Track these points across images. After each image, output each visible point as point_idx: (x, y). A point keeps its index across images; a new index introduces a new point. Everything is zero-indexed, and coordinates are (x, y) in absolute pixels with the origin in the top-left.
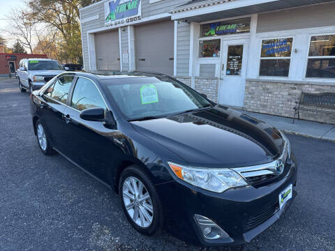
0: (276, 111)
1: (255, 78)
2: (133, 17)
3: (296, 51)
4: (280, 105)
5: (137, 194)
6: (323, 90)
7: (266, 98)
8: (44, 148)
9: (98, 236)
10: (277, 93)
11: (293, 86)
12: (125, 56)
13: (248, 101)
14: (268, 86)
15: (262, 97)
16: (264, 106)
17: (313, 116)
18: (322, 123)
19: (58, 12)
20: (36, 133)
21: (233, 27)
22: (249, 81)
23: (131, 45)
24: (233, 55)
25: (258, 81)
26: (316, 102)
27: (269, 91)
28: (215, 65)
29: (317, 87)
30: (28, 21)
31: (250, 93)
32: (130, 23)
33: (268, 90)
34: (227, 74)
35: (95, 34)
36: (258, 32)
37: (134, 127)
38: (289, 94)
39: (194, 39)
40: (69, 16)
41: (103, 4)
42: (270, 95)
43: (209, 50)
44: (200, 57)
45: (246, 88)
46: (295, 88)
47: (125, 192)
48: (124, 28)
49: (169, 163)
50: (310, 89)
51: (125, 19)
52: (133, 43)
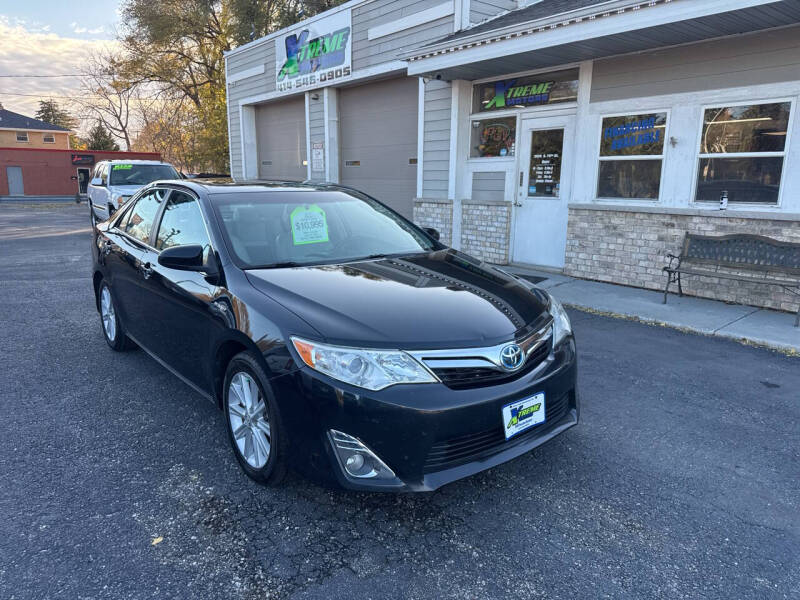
0: (633, 275)
1: (588, 202)
2: (334, 69)
3: (673, 142)
4: (642, 263)
5: (249, 406)
6: (732, 228)
7: (612, 247)
8: (112, 336)
9: (175, 484)
10: (634, 236)
11: (667, 220)
12: (318, 155)
13: (573, 254)
14: (616, 221)
15: (604, 246)
16: (608, 266)
17: (710, 287)
18: (731, 303)
19: (188, 58)
20: (99, 307)
21: (543, 89)
22: (575, 209)
23: (330, 132)
24: (542, 153)
25: (593, 210)
26: (716, 256)
27: (618, 231)
28: (503, 173)
29: (718, 222)
30: (123, 80)
31: (577, 237)
32: (329, 83)
33: (615, 228)
34: (530, 195)
35: (257, 107)
36: (593, 99)
37: (251, 280)
38: (661, 239)
39: (459, 117)
40: (213, 68)
41: (272, 41)
42: (620, 241)
43: (493, 140)
44: (473, 156)
45: (569, 224)
46: (673, 226)
47: (233, 405)
48: (316, 93)
49: (293, 338)
50: (703, 227)
51: (317, 74)
52: (335, 126)
